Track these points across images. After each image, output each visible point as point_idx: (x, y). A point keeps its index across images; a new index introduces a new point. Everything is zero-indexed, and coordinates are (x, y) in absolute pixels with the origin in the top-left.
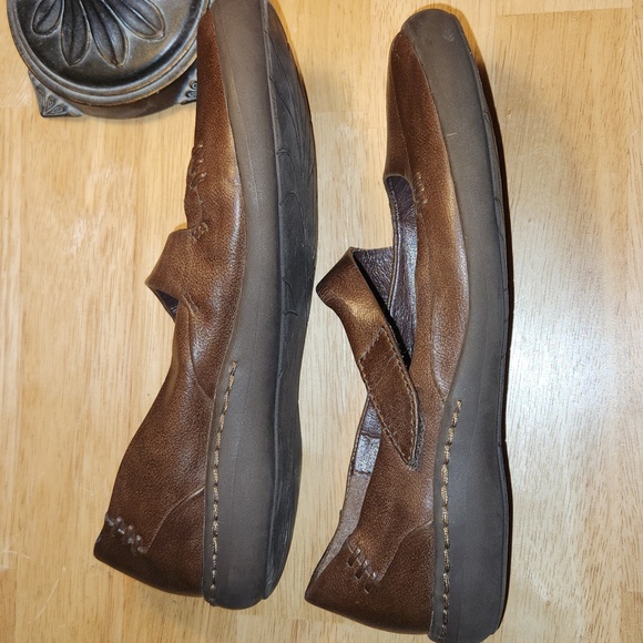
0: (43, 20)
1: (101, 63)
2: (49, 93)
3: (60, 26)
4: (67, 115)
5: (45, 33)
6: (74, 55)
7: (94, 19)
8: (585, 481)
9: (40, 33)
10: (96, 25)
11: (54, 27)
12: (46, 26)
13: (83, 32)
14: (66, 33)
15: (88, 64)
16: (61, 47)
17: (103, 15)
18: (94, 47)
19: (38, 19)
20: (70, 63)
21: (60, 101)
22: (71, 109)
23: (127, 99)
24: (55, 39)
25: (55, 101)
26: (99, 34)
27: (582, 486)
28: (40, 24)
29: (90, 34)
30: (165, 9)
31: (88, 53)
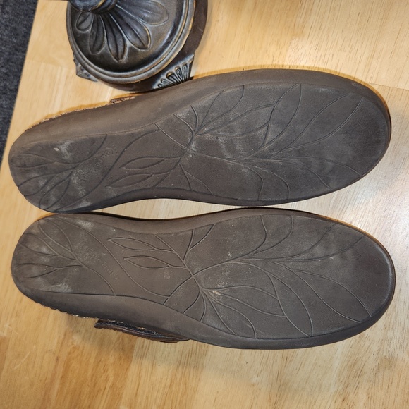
0: (83, 21)
1: (110, 57)
2: (80, 65)
3: (90, 29)
4: (89, 79)
5: (82, 30)
6: (95, 48)
7: (109, 30)
8: (342, 398)
9: (80, 29)
10: (110, 34)
11: (87, 28)
12: (84, 26)
13: (102, 35)
14: (93, 33)
15: (102, 56)
16: (89, 42)
17: (114, 29)
18: (107, 47)
19: (80, 21)
20: (92, 52)
21: (85, 71)
22: (91, 76)
23: (121, 81)
24: (86, 35)
25: (82, 70)
26: (111, 39)
27: (340, 400)
28: (81, 23)
29: (106, 38)
31: (103, 48)
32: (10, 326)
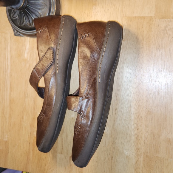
0: (14, 14)
1: (27, 25)
2: (16, 31)
3: (18, 16)
4: (20, 36)
5: (15, 17)
6: (21, 23)
7: (26, 15)
8: (137, 129)
9: (14, 17)
10: (26, 17)
11: (17, 16)
12: (15, 16)
13: (23, 18)
14: (19, 18)
15: (24, 25)
16: (18, 21)
17: (27, 15)
18: (26, 22)
19: (13, 14)
20: (20, 25)
21: (18, 33)
23: (34, 34)
24: (16, 19)
25: (17, 33)
26: (27, 19)
27: (136, 130)
28: (13, 15)
29: (25, 19)
30: (42, 13)
31: (24, 23)
32: (8, 136)
